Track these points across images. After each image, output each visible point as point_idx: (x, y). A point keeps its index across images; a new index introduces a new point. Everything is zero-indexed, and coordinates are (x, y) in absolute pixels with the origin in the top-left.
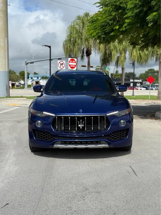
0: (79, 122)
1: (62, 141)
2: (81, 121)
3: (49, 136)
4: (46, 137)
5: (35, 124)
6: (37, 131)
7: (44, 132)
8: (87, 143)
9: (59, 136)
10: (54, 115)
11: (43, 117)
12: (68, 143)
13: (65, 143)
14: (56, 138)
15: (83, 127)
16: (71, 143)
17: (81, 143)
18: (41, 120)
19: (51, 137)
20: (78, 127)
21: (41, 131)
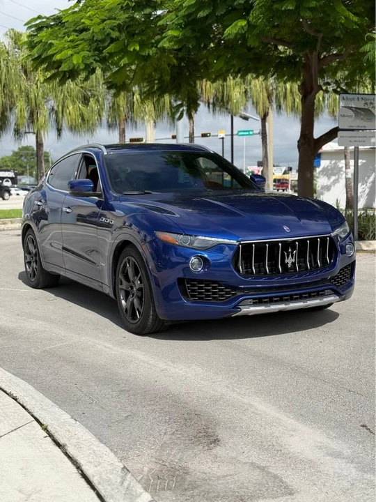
0: (286, 253)
1: (254, 299)
2: (290, 250)
3: (221, 290)
4: (214, 293)
5: (184, 266)
6: (190, 281)
7: (208, 283)
8: (301, 297)
9: (244, 288)
10: (234, 242)
11: (206, 249)
12: (266, 302)
13: (260, 302)
14: (239, 294)
15: (293, 264)
16: (271, 301)
17: (292, 299)
18: (200, 256)
19: (227, 293)
20: (284, 265)
21: (200, 282)
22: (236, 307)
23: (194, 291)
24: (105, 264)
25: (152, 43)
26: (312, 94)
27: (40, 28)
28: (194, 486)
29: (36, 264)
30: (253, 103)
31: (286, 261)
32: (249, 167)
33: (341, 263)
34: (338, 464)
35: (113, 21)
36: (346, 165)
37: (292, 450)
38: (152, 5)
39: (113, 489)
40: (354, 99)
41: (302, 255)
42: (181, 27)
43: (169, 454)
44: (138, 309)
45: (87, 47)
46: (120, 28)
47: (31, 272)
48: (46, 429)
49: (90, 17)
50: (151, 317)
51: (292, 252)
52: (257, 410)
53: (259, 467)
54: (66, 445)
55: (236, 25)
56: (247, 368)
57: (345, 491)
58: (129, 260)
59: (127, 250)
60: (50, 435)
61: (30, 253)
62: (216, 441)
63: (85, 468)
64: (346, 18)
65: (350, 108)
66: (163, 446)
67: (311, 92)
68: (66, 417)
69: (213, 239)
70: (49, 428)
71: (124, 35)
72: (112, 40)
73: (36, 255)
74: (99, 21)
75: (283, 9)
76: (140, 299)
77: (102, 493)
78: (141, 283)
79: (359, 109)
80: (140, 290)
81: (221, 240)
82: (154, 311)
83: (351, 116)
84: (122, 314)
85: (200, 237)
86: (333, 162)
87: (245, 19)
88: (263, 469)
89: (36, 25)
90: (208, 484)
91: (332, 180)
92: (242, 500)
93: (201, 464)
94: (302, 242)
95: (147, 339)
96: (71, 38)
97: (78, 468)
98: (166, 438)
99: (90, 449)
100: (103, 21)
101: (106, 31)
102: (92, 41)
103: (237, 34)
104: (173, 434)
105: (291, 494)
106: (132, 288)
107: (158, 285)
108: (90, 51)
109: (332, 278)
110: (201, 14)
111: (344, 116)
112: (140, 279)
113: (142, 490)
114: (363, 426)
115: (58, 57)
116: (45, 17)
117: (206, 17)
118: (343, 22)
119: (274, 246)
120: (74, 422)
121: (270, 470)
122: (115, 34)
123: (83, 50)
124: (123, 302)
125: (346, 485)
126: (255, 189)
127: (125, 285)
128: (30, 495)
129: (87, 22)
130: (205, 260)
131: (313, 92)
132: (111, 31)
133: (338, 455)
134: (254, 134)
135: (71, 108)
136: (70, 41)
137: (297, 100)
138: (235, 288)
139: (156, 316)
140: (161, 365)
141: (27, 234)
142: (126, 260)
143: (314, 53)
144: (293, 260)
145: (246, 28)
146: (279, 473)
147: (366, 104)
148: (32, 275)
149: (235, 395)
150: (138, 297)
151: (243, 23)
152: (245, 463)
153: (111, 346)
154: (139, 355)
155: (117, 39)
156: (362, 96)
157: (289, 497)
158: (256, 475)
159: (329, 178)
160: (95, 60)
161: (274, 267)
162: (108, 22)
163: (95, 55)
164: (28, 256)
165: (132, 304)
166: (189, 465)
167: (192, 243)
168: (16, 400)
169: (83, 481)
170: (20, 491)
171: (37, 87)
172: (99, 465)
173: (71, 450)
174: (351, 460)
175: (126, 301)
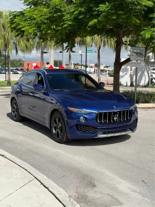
0: (114, 116)
1: (102, 132)
3: (91, 129)
4: (88, 130)
5: (78, 120)
6: (80, 125)
7: (86, 126)
8: (119, 132)
9: (99, 128)
10: (96, 112)
11: (86, 114)
12: (107, 133)
13: (105, 133)
14: (97, 130)
15: (117, 120)
16: (108, 133)
17: (116, 132)
18: (84, 117)
19: (93, 130)
20: (113, 120)
21: (84, 126)
22: (96, 135)
23: (81, 129)
24: (47, 116)
25: (60, 25)
26: (120, 45)
27: (15, 16)
28: (90, 201)
29: (17, 112)
30: (95, 44)
31: (114, 119)
32: (90, 64)
33: (133, 119)
34: (136, 195)
35: (45, 16)
36: (131, 69)
37: (120, 189)
38: (61, 12)
39: (67, 203)
40: (136, 49)
41: (120, 116)
42: (72, 20)
43: (80, 190)
44: (60, 134)
45: (35, 26)
46: (47, 19)
47: (14, 115)
48: (40, 182)
49: (36, 14)
50: (65, 137)
51: (116, 115)
52: (107, 174)
53: (110, 195)
54: (48, 187)
55: (93, 21)
56: (101, 158)
57: (138, 204)
58: (57, 116)
59: (56, 112)
60: (42, 184)
61: (14, 108)
62: (95, 186)
63: (57, 195)
64: (135, 21)
65: (135, 52)
66: (77, 187)
67: (120, 44)
68: (45, 177)
69: (89, 110)
70: (41, 181)
71: (49, 21)
72: (44, 24)
73: (17, 109)
74: (39, 16)
75: (112, 18)
76: (61, 130)
77: (64, 204)
78: (61, 124)
79: (138, 53)
80: (61, 127)
81: (91, 111)
82: (66, 135)
83: (135, 56)
84: (53, 135)
85: (84, 110)
86: (125, 66)
87: (97, 19)
88: (111, 196)
89: (13, 15)
90: (95, 201)
91: (124, 74)
92: (106, 206)
93: (91, 194)
94: (120, 112)
95: (63, 145)
96: (28, 22)
97: (54, 195)
98: (78, 184)
99: (57, 189)
100: (41, 16)
101: (42, 20)
102: (36, 24)
103: (93, 24)
104: (80, 183)
105: (122, 204)
106: (58, 126)
107: (68, 124)
108: (35, 27)
109: (130, 125)
110: (80, 17)
111: (132, 55)
112: (61, 123)
113: (77, 204)
114: (143, 181)
115: (23, 29)
116: (17, 12)
117: (82, 18)
118: (134, 23)
119: (110, 113)
120: (48, 179)
121: (114, 196)
122: (46, 21)
123: (33, 27)
124: (54, 131)
125: (139, 202)
126: (101, 89)
127: (55, 125)
128: (42, 205)
129: (35, 16)
130: (86, 118)
131: (121, 45)
132: (44, 20)
133: (135, 191)
134: (93, 52)
135: (22, 43)
136: (28, 23)
137: (112, 43)
138: (96, 128)
139: (67, 137)
140: (71, 156)
141: (13, 101)
142: (56, 116)
143: (122, 31)
144: (117, 118)
145: (97, 22)
146: (117, 197)
147: (141, 51)
148: (15, 117)
149: (98, 169)
150: (60, 129)
151: (96, 20)
152: (105, 194)
153: (51, 148)
154: (61, 152)
155: (46, 23)
156: (139, 48)
157: (121, 206)
158: (109, 198)
159: (123, 73)
160: (38, 31)
161: (110, 120)
162: (43, 16)
163: (38, 29)
164: (13, 109)
165: (58, 132)
166: (87, 194)
167: (81, 112)
168: (26, 170)
169: (57, 200)
170: (38, 203)
171: (8, 34)
172: (61, 195)
173: (50, 189)
174: (139, 193)
175: (55, 131)
